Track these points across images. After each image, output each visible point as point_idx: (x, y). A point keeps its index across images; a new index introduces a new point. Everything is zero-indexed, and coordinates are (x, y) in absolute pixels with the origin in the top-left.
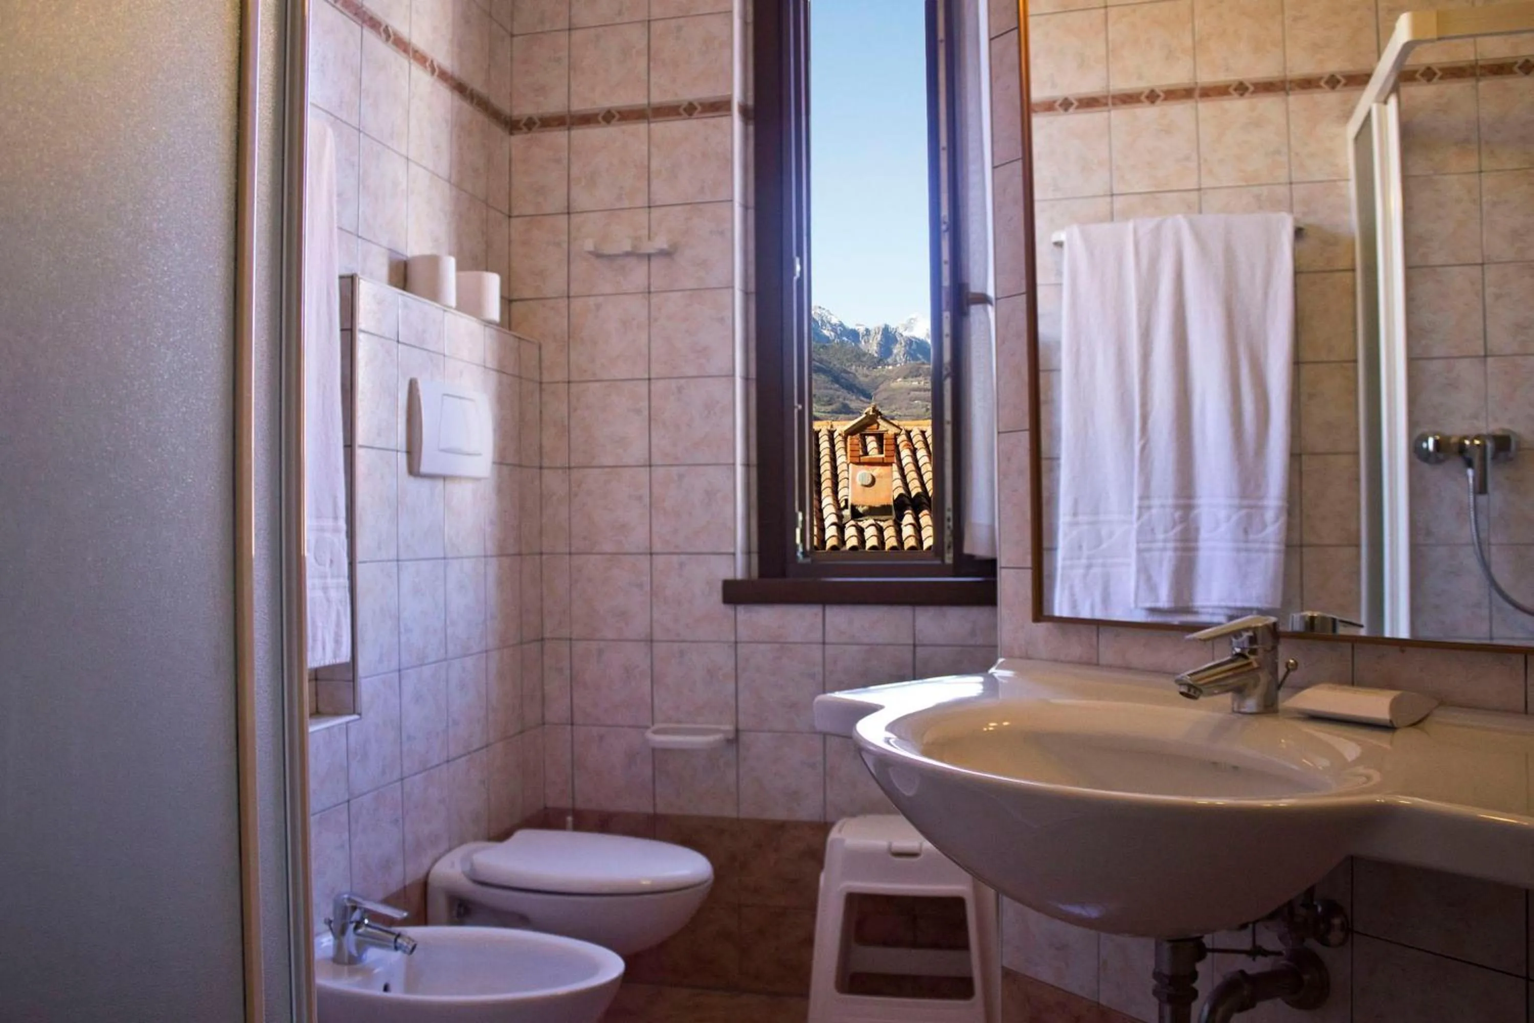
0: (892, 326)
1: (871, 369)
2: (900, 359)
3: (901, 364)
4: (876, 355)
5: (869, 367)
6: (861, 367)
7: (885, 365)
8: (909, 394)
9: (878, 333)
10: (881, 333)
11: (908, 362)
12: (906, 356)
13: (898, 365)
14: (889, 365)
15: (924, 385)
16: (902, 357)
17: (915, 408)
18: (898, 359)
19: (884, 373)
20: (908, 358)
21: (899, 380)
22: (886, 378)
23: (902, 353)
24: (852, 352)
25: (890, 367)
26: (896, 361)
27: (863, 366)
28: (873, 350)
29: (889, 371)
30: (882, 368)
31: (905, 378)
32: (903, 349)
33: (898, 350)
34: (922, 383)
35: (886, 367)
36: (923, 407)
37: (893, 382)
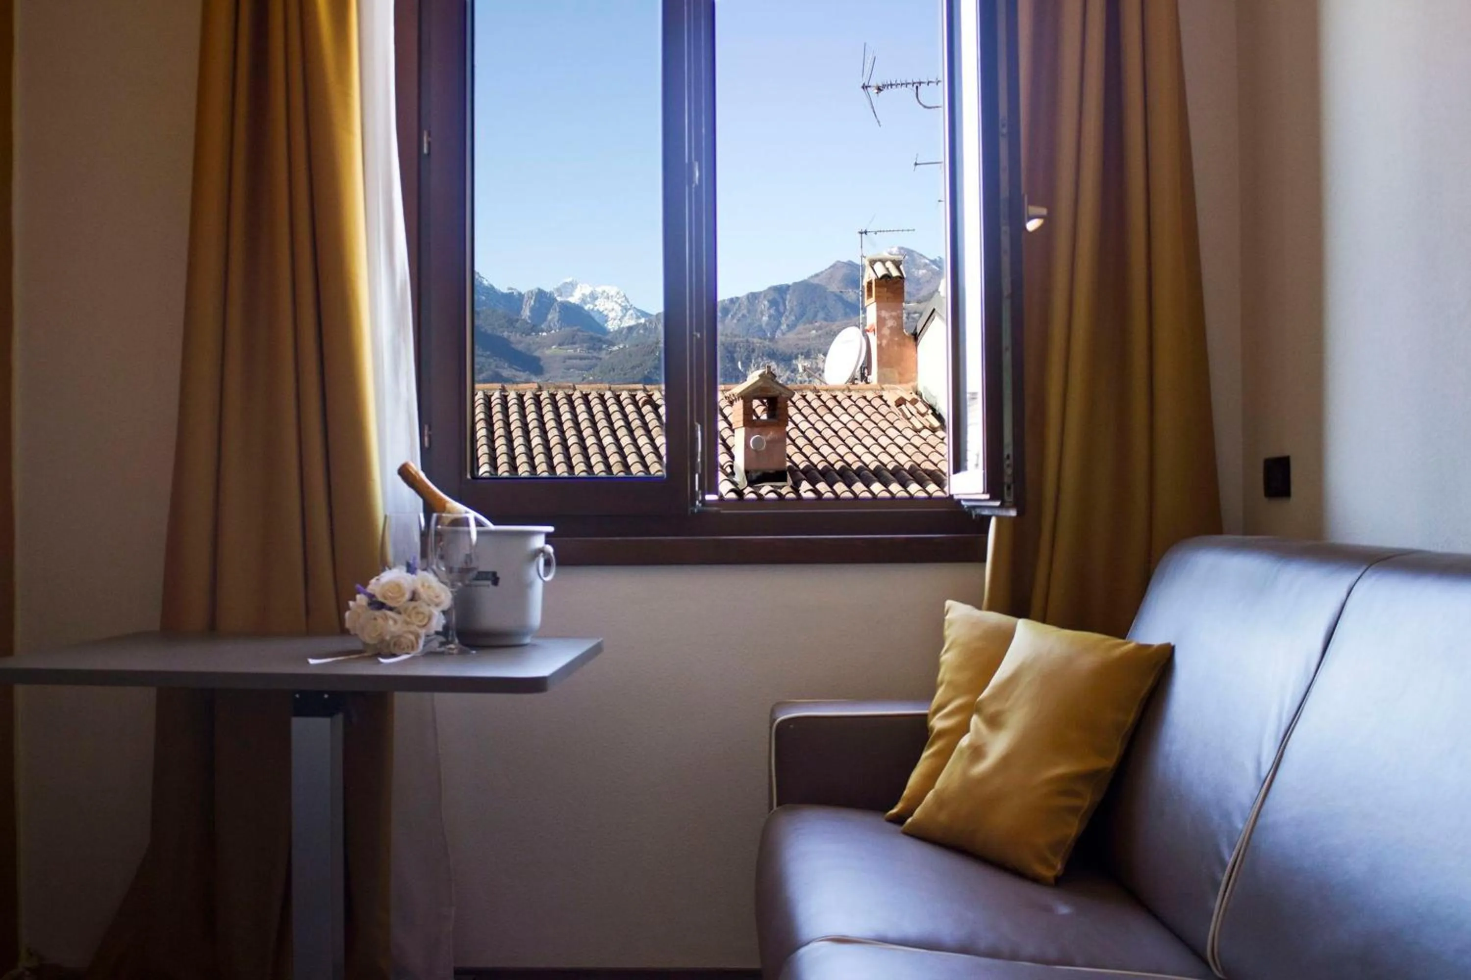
0: (547, 289)
1: (524, 335)
2: (554, 325)
3: (555, 331)
4: (529, 321)
5: (523, 333)
6: (513, 333)
7: (539, 332)
8: (564, 362)
9: (532, 298)
10: (534, 298)
11: (563, 329)
12: (560, 322)
13: (553, 332)
14: (543, 331)
15: (580, 352)
16: (556, 323)
17: (570, 376)
18: (552, 325)
19: (538, 340)
20: (563, 324)
21: (554, 347)
22: (541, 346)
23: (557, 318)
24: (505, 317)
25: (544, 334)
26: (550, 326)
27: (516, 332)
28: (526, 315)
29: (545, 338)
30: (536, 335)
31: (560, 345)
32: (557, 314)
33: (553, 316)
34: (578, 350)
35: (540, 334)
36: (579, 376)
37: (547, 349)
